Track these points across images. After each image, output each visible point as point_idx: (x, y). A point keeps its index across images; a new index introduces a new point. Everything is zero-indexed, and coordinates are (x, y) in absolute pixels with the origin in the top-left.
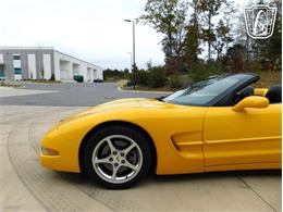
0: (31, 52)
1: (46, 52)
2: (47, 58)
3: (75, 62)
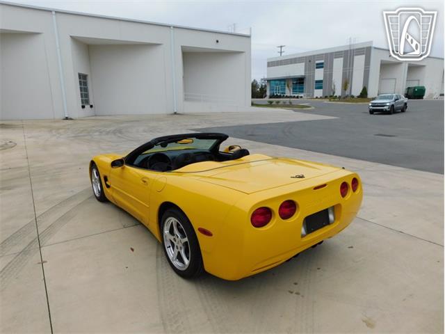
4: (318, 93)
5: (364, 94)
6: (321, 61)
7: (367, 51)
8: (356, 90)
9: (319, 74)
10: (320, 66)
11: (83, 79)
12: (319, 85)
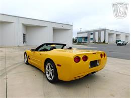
0: (97, 31)
1: (103, 30)
2: (103, 33)
3: (118, 33)
4: (92, 41)
5: (104, 42)
6: (92, 33)
7: (104, 30)
8: (102, 41)
9: (92, 36)
10: (92, 34)
11: (24, 35)
12: (92, 39)
